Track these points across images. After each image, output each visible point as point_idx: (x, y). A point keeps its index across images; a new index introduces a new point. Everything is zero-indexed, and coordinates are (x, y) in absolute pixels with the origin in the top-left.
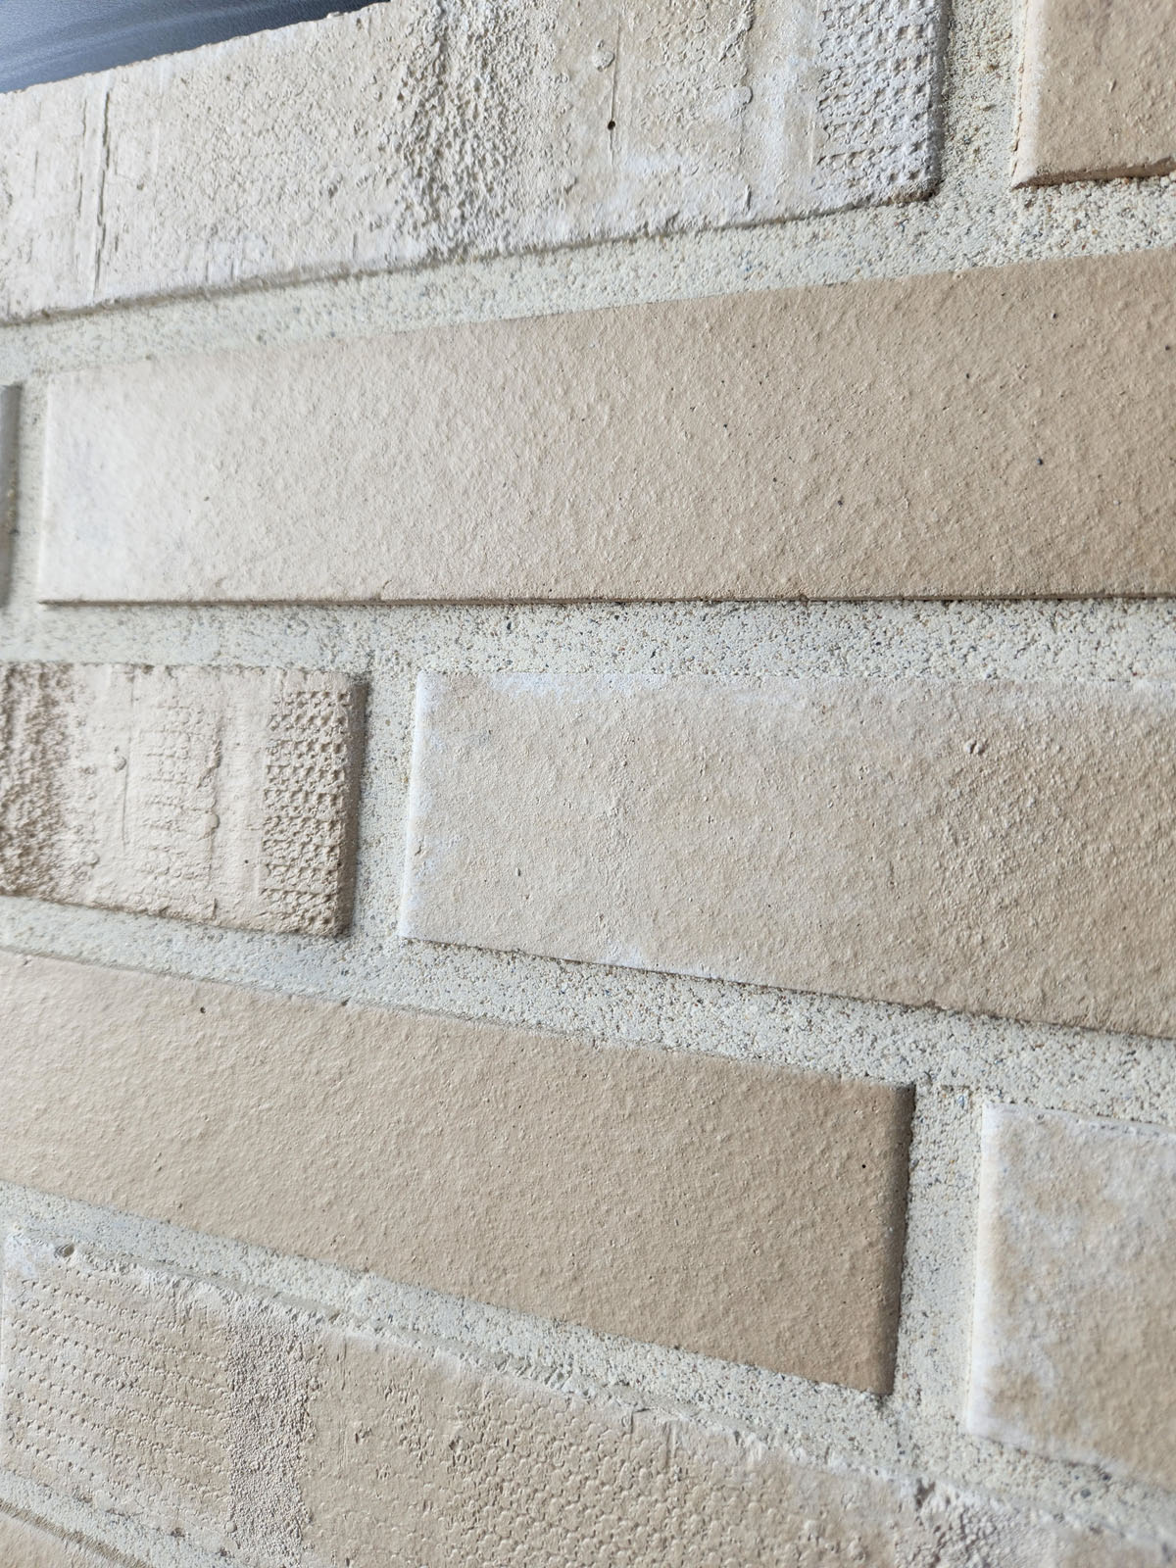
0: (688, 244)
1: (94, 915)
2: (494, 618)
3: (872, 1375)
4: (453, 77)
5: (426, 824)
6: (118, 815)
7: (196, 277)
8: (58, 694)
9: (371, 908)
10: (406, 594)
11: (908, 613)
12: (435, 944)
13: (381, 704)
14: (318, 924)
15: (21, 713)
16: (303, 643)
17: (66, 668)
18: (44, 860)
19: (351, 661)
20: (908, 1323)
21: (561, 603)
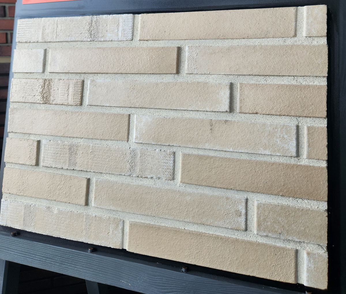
0: (113, 42)
1: (54, 105)
2: (96, 75)
3: (126, 140)
4: (93, 24)
5: (89, 94)
6: (57, 95)
7: (67, 40)
8: (51, 82)
9: (84, 103)
10: (88, 72)
11: (130, 75)
12: (90, 105)
13: (85, 83)
14: (79, 104)
15: (46, 84)
16: (77, 77)
17: (52, 79)
18: (48, 100)
19: (82, 79)
20: (130, 135)
21: (102, 73)
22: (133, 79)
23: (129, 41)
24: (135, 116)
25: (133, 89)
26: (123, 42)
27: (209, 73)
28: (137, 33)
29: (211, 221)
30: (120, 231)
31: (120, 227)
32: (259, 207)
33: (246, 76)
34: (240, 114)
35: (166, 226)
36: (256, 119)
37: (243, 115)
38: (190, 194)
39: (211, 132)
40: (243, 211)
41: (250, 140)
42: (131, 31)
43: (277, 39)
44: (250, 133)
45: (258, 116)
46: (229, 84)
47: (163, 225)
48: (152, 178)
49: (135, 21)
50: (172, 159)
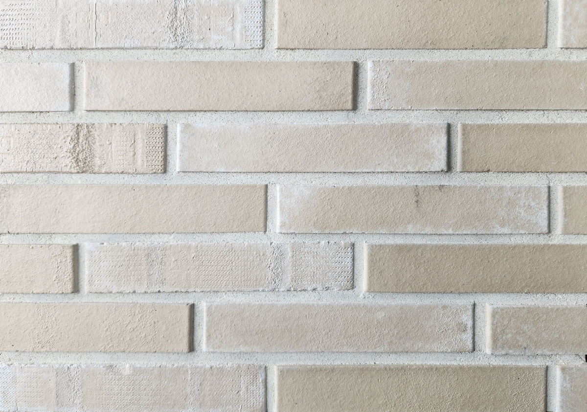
0: (224, 51)
1: (104, 175)
2: (192, 114)
3: (263, 229)
4: (178, 15)
5: (181, 151)
6: (110, 154)
7: (123, 46)
8: (92, 130)
9: (170, 167)
10: (175, 110)
11: (263, 113)
12: (184, 172)
13: (170, 130)
14: (160, 171)
15: (81, 134)
16: (152, 119)
17: (94, 124)
18: (90, 165)
19: (163, 122)
20: (268, 220)
21: (205, 111)
22: (270, 120)
23: (257, 51)
24: (278, 187)
25: (272, 138)
26: (245, 51)
27: (410, 107)
28: (272, 34)
29: (420, 346)
30: (261, 386)
31: (261, 379)
32: (494, 314)
33: (471, 112)
34: (462, 173)
35: (344, 364)
36: (487, 180)
37: (466, 175)
38: (382, 308)
39: (417, 206)
40: (470, 324)
41: (480, 213)
42: (260, 30)
43: (518, 51)
44: (480, 202)
45: (490, 175)
46: (446, 125)
47: (337, 363)
48: (314, 289)
49: (267, 12)
50: (350, 255)
